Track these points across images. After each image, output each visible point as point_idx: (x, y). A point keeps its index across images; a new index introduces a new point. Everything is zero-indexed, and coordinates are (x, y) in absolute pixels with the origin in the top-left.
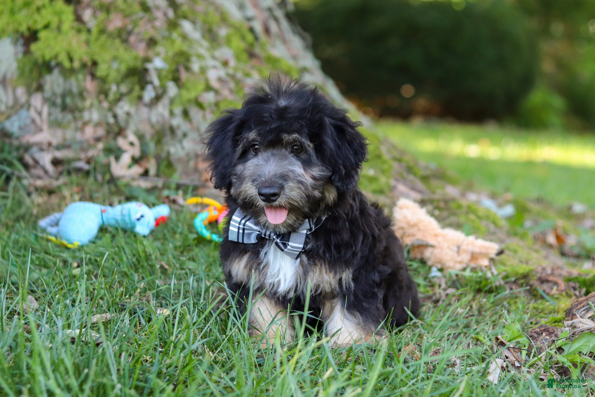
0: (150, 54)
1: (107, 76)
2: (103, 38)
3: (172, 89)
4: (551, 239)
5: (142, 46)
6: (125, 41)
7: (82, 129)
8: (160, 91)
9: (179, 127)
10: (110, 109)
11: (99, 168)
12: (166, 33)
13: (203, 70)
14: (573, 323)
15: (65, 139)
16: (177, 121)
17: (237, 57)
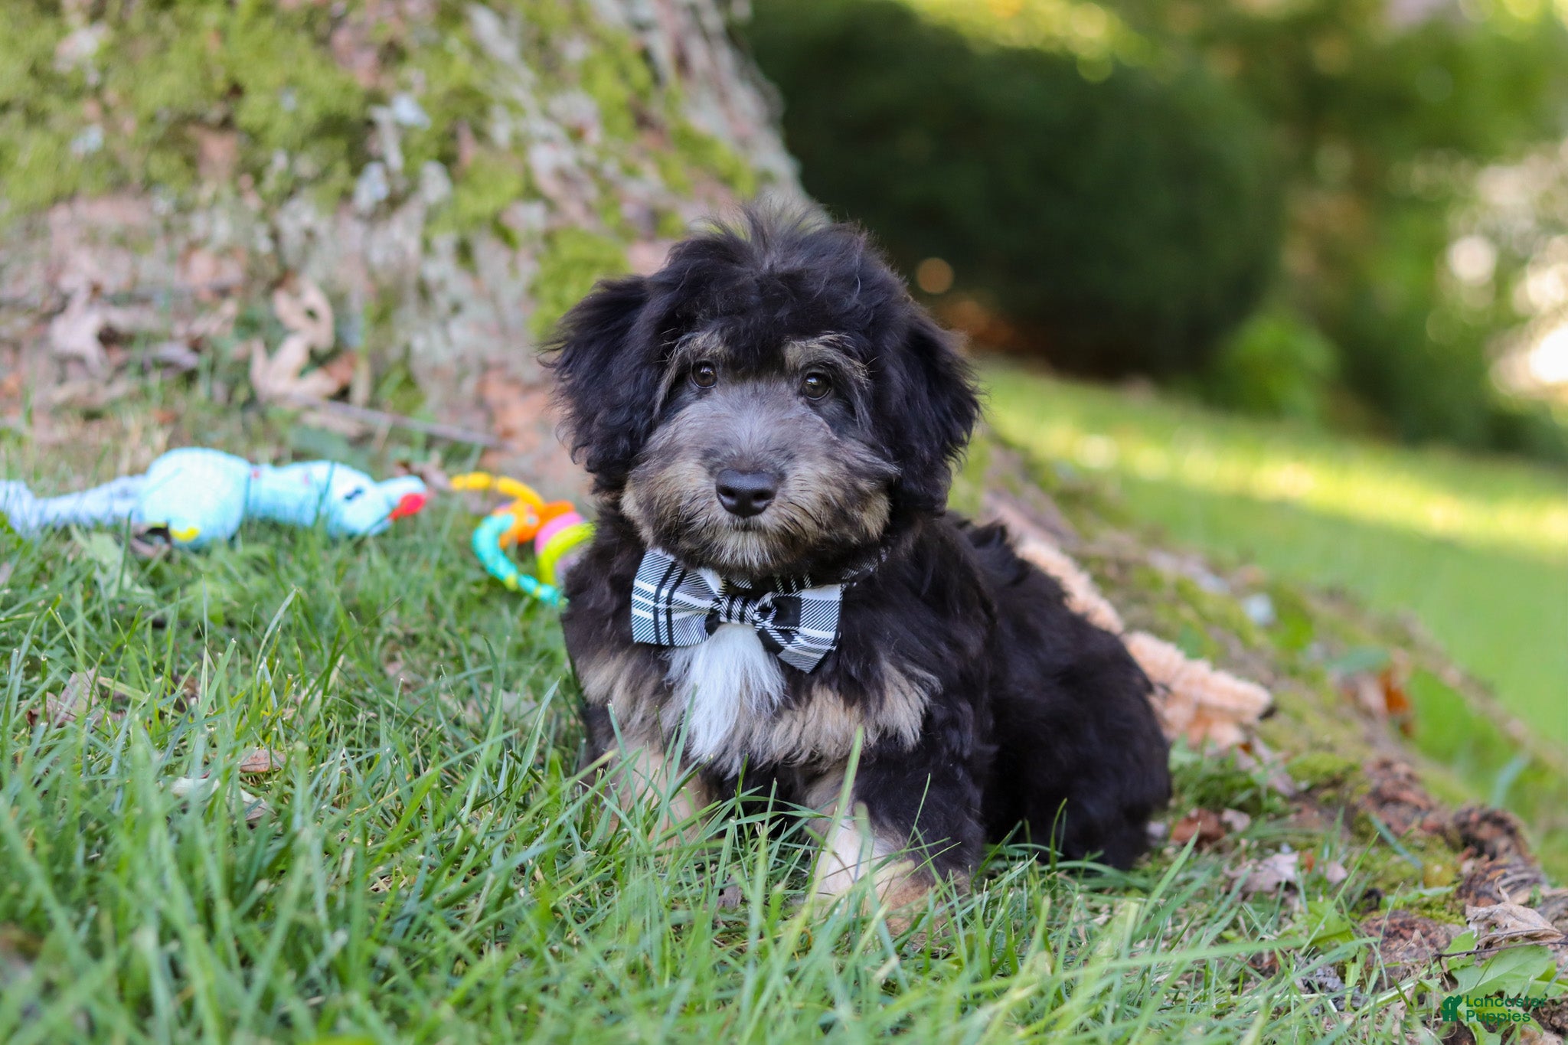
0: (386, 83)
1: (266, 127)
2: (267, 25)
3: (435, 184)
4: (1373, 697)
5: (366, 60)
6: (323, 42)
7: (183, 259)
8: (401, 185)
9: (442, 284)
10: (264, 215)
11: (222, 368)
12: (433, 35)
13: (520, 144)
14: (1491, 914)
15: (135, 281)
16: (441, 268)
17: (607, 122)
